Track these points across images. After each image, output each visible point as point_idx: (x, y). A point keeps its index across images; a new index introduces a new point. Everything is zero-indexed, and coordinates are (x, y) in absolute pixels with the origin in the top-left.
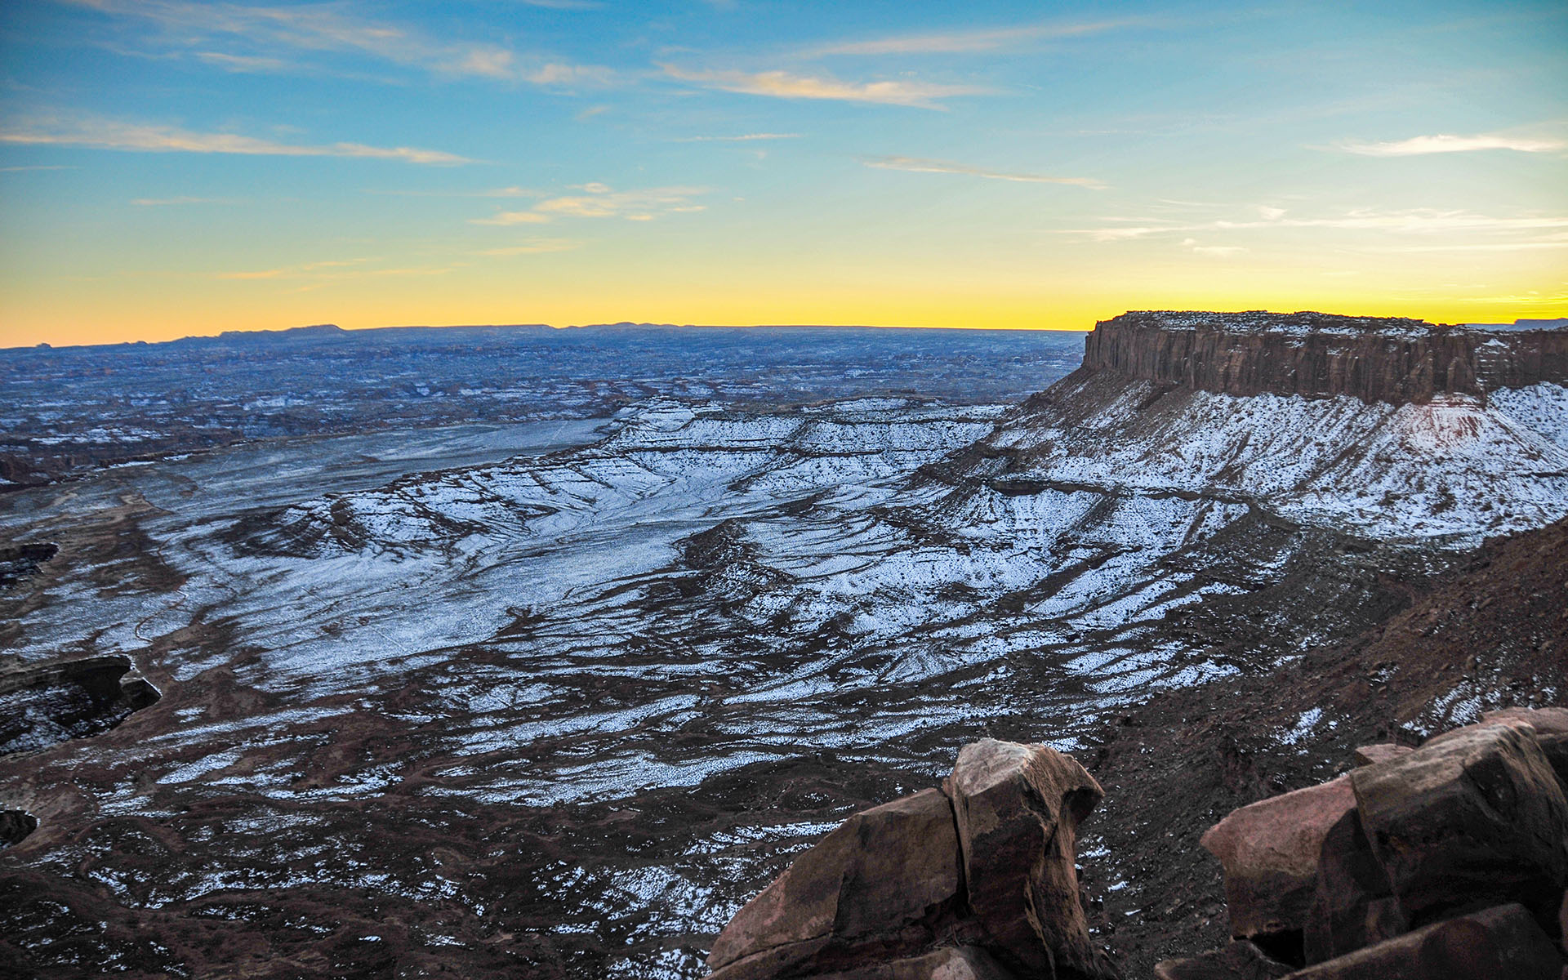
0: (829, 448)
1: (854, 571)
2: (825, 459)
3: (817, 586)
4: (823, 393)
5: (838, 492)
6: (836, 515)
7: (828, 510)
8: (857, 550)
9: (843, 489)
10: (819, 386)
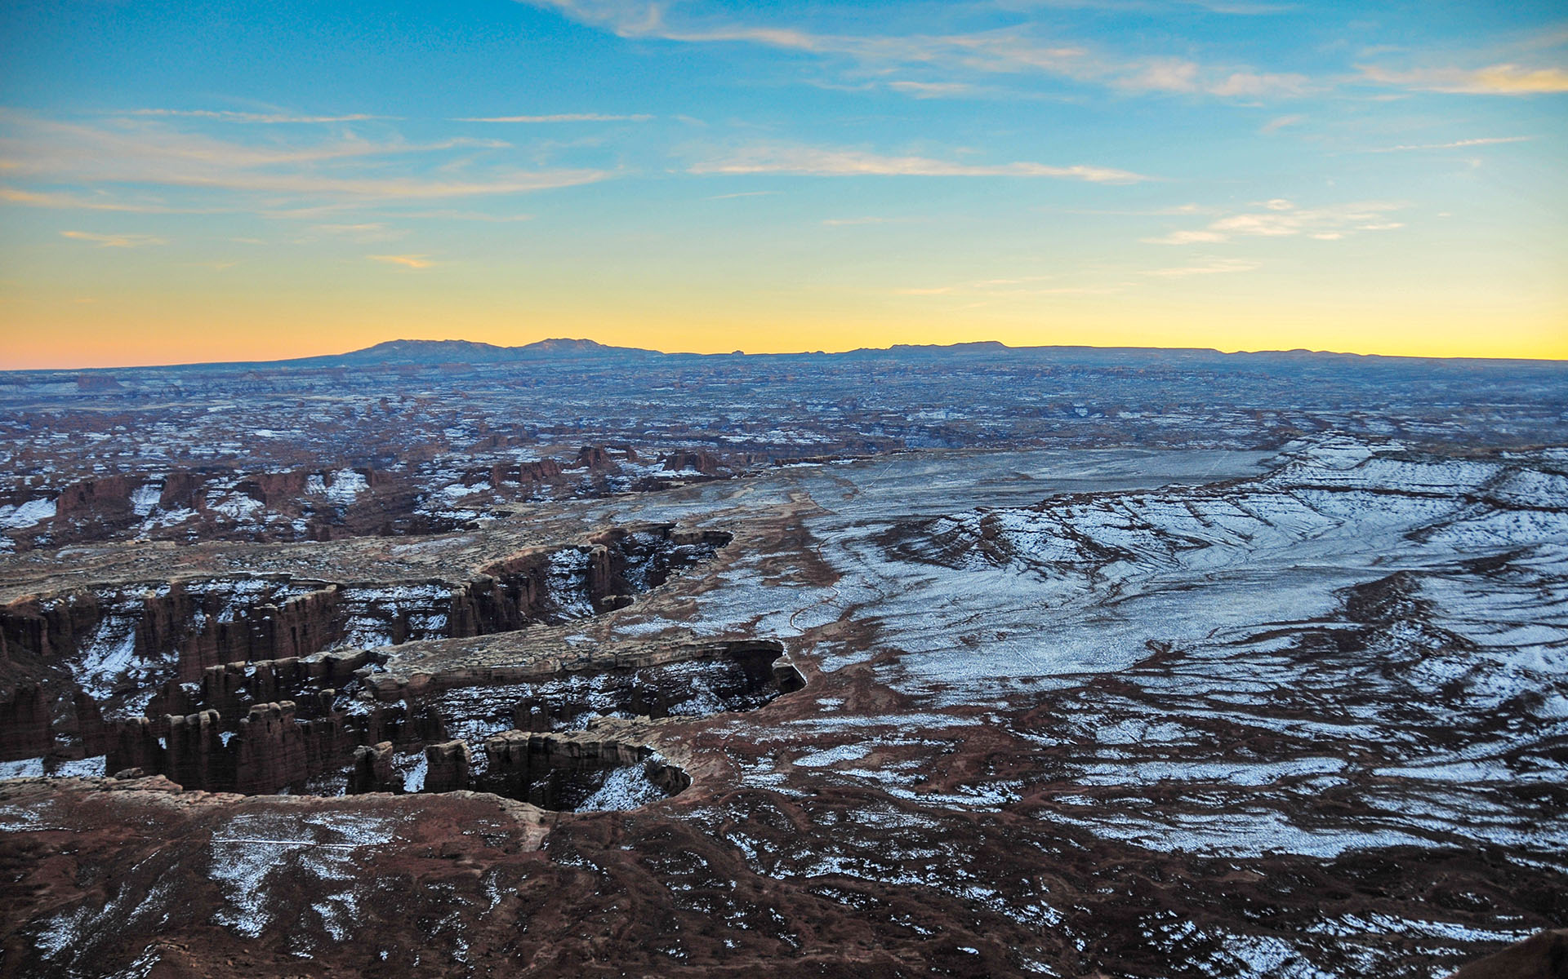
0: (1532, 501)
1: (1552, 645)
2: (1525, 513)
3: (1501, 657)
4: (1531, 437)
5: (1539, 551)
6: (1534, 578)
7: (1524, 571)
8: (1558, 621)
9: (1546, 549)
10: (1526, 429)
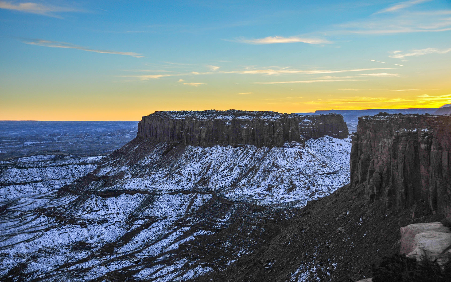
0: (14, 181)
1: (28, 241)
2: (12, 186)
3: (7, 251)
4: (12, 153)
5: (19, 202)
6: (18, 214)
7: (14, 211)
8: (30, 230)
9: (22, 200)
10: (10, 150)
